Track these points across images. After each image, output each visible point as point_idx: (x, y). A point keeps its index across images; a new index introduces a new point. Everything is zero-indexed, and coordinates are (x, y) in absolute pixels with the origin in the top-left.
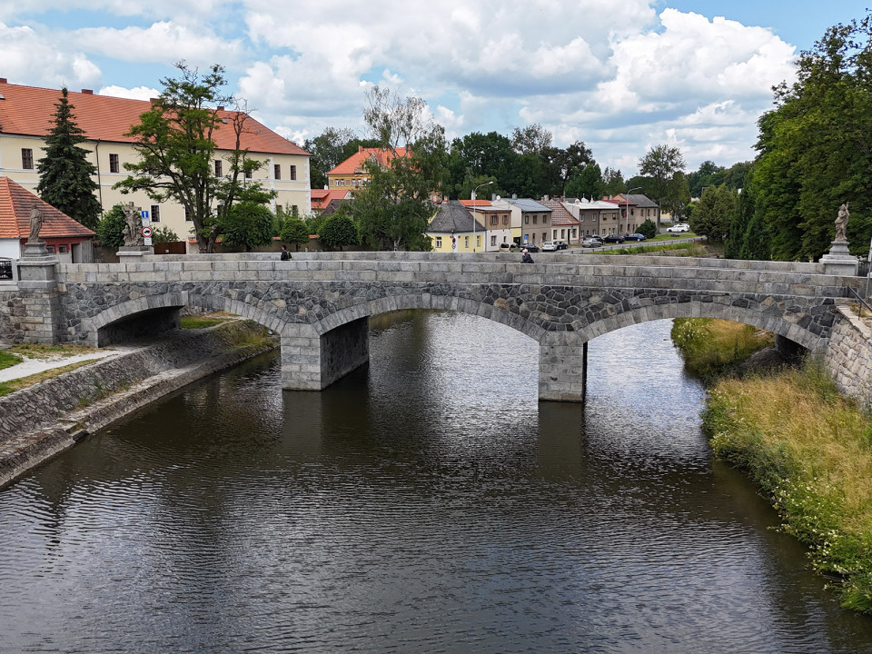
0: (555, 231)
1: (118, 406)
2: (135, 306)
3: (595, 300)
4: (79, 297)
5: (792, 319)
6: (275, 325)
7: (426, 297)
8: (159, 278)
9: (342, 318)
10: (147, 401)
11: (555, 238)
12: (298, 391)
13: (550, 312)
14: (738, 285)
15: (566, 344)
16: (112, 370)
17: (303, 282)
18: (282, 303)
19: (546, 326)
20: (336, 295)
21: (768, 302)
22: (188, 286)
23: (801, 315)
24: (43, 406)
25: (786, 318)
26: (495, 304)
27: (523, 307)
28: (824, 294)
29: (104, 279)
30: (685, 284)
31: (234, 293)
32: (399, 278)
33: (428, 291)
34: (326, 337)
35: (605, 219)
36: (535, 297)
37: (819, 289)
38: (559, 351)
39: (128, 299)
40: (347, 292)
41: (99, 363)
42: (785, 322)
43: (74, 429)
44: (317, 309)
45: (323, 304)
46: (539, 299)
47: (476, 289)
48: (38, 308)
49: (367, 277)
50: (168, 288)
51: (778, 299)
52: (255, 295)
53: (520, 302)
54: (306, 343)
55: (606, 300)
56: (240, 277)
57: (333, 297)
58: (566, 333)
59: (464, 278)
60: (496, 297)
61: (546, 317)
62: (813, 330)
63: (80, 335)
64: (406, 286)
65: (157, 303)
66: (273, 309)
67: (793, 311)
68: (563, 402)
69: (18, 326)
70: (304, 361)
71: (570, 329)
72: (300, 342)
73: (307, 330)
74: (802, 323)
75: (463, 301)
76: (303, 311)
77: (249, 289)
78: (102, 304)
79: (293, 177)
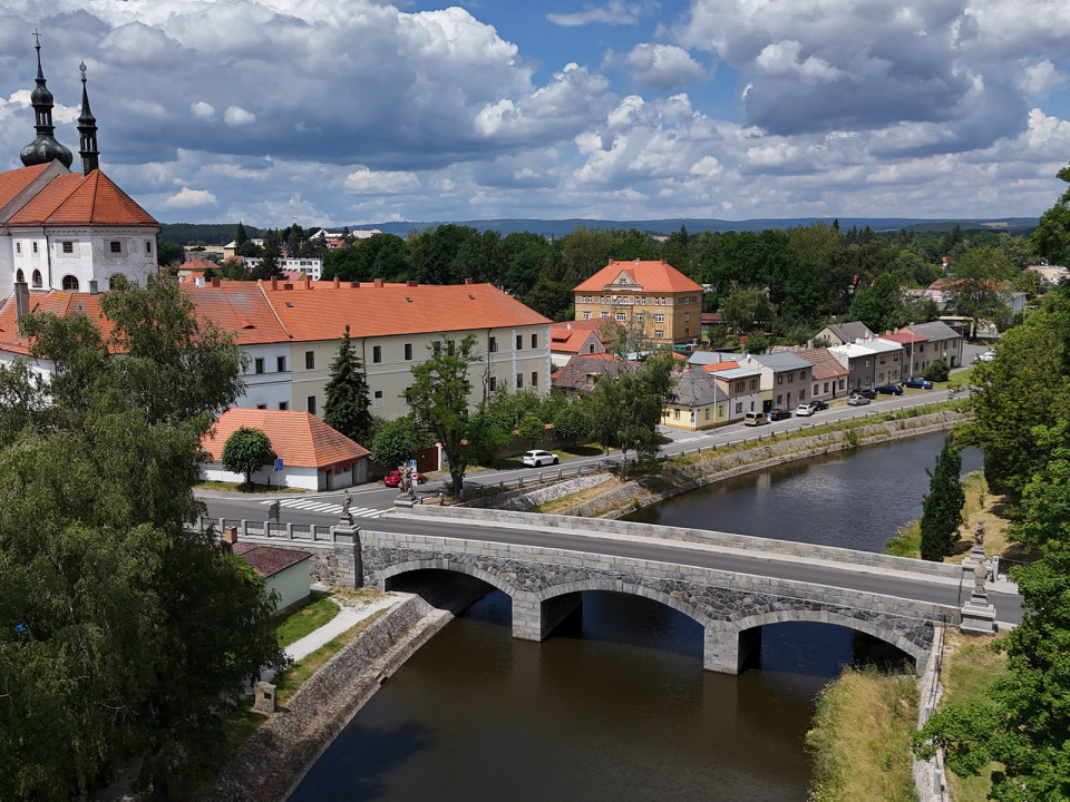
0: (816, 387)
1: (403, 652)
2: (411, 566)
3: (748, 600)
4: (374, 555)
5: (900, 633)
6: (509, 590)
7: (619, 582)
8: (429, 548)
9: (556, 591)
10: (420, 645)
11: (815, 394)
12: (524, 640)
13: (713, 605)
14: (857, 602)
15: (725, 630)
16: (396, 618)
17: (529, 562)
18: (514, 575)
19: (710, 616)
20: (553, 573)
21: (881, 618)
22: (449, 556)
23: (908, 630)
24: (360, 657)
25: (895, 631)
26: (672, 594)
27: (692, 599)
28: (925, 617)
29: (391, 545)
30: (816, 597)
31: (480, 564)
32: (598, 567)
33: (620, 579)
34: (544, 604)
35: (882, 363)
36: (701, 593)
37: (921, 613)
38: (720, 635)
39: (407, 560)
40: (561, 573)
41: (389, 612)
42: (894, 634)
43: (380, 675)
44: (539, 582)
45: (543, 579)
46: (704, 594)
47: (657, 582)
48: (346, 562)
49: (576, 564)
50: (434, 555)
51: (888, 617)
52: (495, 567)
53: (690, 596)
54: (531, 606)
55: (756, 601)
56: (484, 553)
57: (551, 575)
58: (725, 622)
59: (647, 572)
60: (672, 589)
61: (710, 608)
62: (917, 643)
63: (373, 582)
64: (604, 573)
65: (427, 565)
66: (508, 579)
67: (900, 627)
68: (723, 673)
69: (332, 574)
70: (528, 619)
71: (729, 620)
72: (526, 604)
73: (532, 597)
74: (909, 636)
75: (647, 589)
76: (528, 582)
77: (490, 562)
78: (389, 562)
79: (534, 346)
